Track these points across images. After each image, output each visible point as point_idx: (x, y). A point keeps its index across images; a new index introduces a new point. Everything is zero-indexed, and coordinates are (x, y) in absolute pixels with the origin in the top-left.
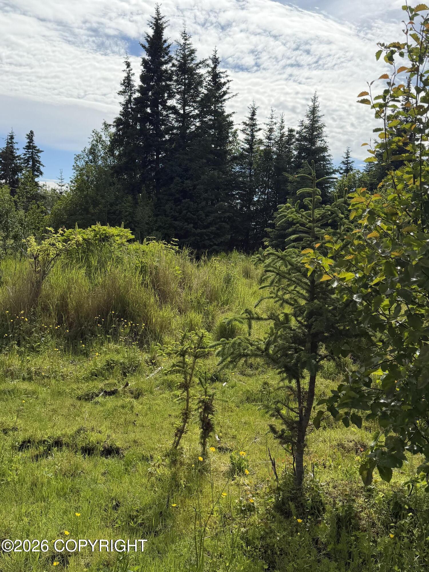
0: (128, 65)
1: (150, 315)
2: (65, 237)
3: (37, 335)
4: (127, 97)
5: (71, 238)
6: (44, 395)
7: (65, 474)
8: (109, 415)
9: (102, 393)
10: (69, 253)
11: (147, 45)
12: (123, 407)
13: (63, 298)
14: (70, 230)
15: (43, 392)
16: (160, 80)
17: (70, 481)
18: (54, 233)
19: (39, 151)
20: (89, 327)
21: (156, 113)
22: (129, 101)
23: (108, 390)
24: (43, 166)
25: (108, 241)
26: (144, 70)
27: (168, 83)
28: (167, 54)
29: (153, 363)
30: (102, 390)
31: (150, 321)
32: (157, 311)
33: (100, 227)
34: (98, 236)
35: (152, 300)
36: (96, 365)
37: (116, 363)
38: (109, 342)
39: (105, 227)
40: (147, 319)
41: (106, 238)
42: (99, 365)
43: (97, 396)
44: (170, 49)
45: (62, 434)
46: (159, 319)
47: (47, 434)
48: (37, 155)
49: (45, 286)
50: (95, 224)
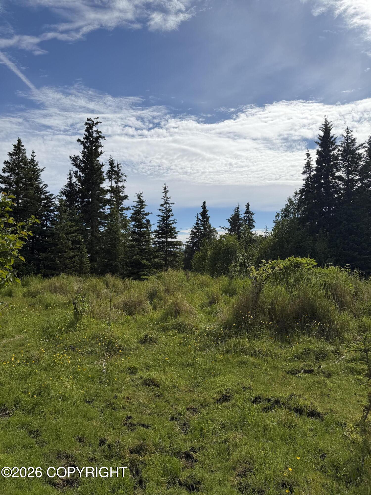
0: (308, 155)
1: (333, 318)
2: (272, 266)
3: (257, 327)
4: (308, 175)
5: (275, 266)
6: (265, 367)
7: (284, 425)
8: (310, 387)
9: (303, 371)
10: (274, 275)
11: (320, 142)
12: (319, 383)
13: (272, 304)
14: (275, 261)
15: (265, 366)
16: (330, 161)
17: (288, 430)
18: (265, 264)
19: (253, 214)
20: (290, 324)
21: (328, 182)
22: (309, 178)
23: (307, 369)
24: (255, 222)
25: (300, 267)
26: (318, 157)
27: (336, 162)
28: (334, 145)
29: (338, 353)
30: (303, 369)
31: (333, 322)
32: (337, 315)
33: (294, 258)
34: (293, 264)
35: (334, 307)
36: (297, 351)
37: (311, 350)
38: (304, 335)
39: (297, 258)
40: (330, 321)
41: (298, 265)
42: (299, 351)
43: (300, 372)
44: (336, 141)
45: (280, 396)
46: (339, 321)
47: (270, 395)
48: (251, 216)
49: (261, 296)
50: (291, 257)
